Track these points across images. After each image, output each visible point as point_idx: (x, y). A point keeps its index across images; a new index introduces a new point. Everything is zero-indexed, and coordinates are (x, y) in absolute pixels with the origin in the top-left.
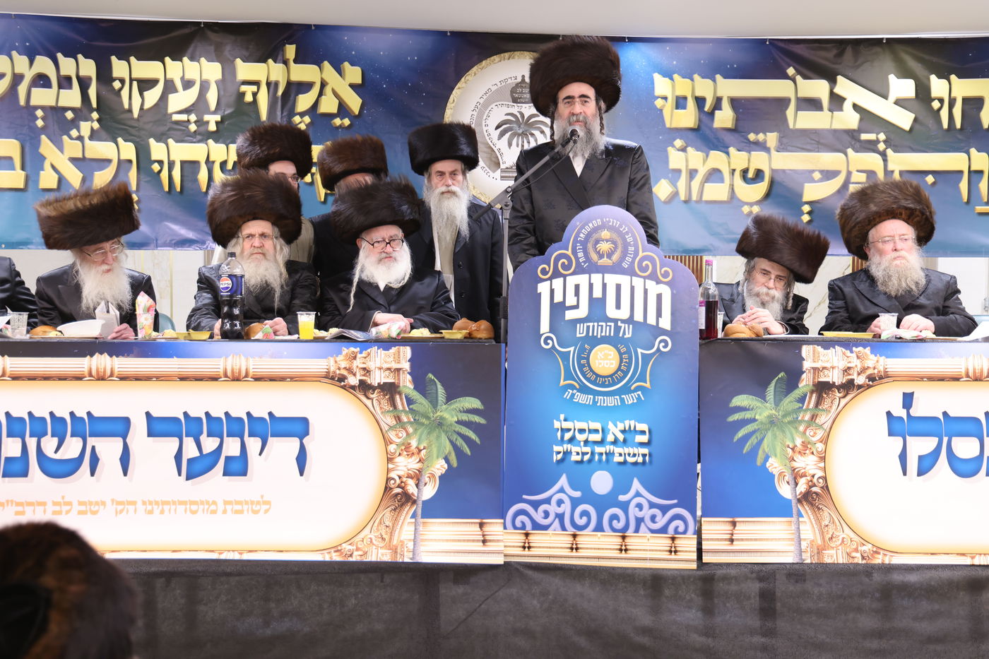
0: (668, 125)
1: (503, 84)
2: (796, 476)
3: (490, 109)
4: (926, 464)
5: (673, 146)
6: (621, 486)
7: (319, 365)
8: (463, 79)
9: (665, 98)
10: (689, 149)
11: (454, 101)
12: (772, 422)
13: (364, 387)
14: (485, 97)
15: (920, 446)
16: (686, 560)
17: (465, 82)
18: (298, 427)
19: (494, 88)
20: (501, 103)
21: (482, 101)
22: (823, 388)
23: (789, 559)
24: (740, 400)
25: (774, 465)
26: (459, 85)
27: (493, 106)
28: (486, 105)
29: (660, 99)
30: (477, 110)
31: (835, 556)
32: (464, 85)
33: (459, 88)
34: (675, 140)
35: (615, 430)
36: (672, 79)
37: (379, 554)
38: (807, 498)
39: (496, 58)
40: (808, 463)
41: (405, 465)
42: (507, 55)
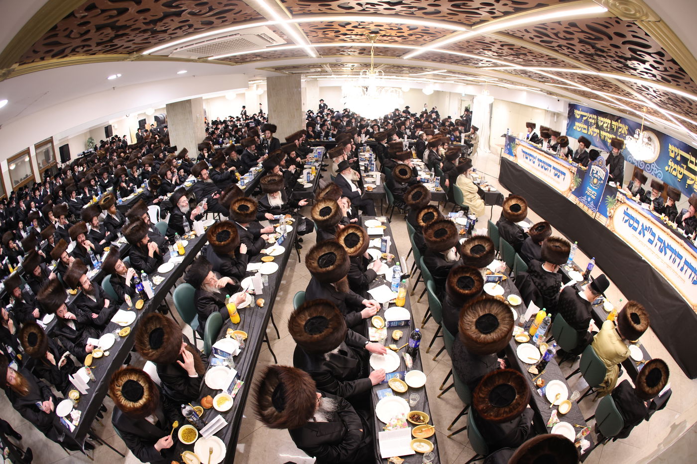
2: (610, 213)
4: (626, 221)
6: (591, 201)
7: (568, 166)
12: (611, 202)
13: (571, 172)
15: (627, 218)
16: (593, 217)
18: (564, 174)
22: (618, 200)
23: (604, 225)
24: (608, 196)
25: (608, 209)
31: (609, 228)
35: (593, 192)
37: (565, 196)
38: (610, 217)
40: (612, 211)
41: (572, 185)
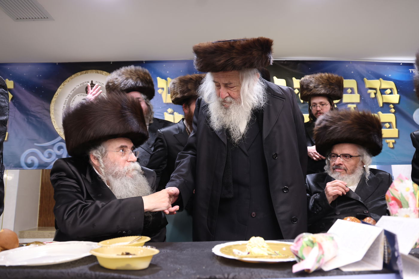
0: (164, 102)
1: (82, 85)
3: (75, 97)
5: (167, 112)
8: (62, 84)
9: (163, 89)
10: (175, 113)
11: (57, 94)
14: (73, 92)
17: (64, 85)
19: (77, 87)
20: (80, 94)
21: (71, 94)
26: (60, 87)
27: (77, 96)
28: (73, 96)
29: (160, 90)
30: (69, 98)
32: (63, 87)
33: (60, 88)
34: (168, 109)
36: (166, 80)
39: (79, 73)
42: (84, 72)
